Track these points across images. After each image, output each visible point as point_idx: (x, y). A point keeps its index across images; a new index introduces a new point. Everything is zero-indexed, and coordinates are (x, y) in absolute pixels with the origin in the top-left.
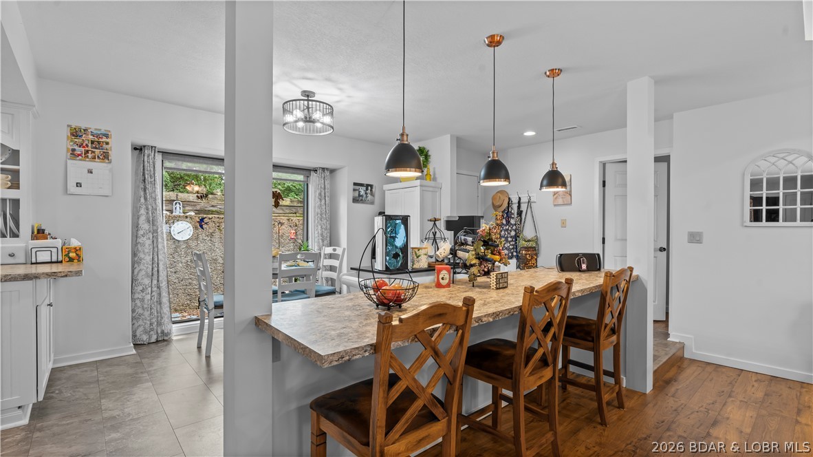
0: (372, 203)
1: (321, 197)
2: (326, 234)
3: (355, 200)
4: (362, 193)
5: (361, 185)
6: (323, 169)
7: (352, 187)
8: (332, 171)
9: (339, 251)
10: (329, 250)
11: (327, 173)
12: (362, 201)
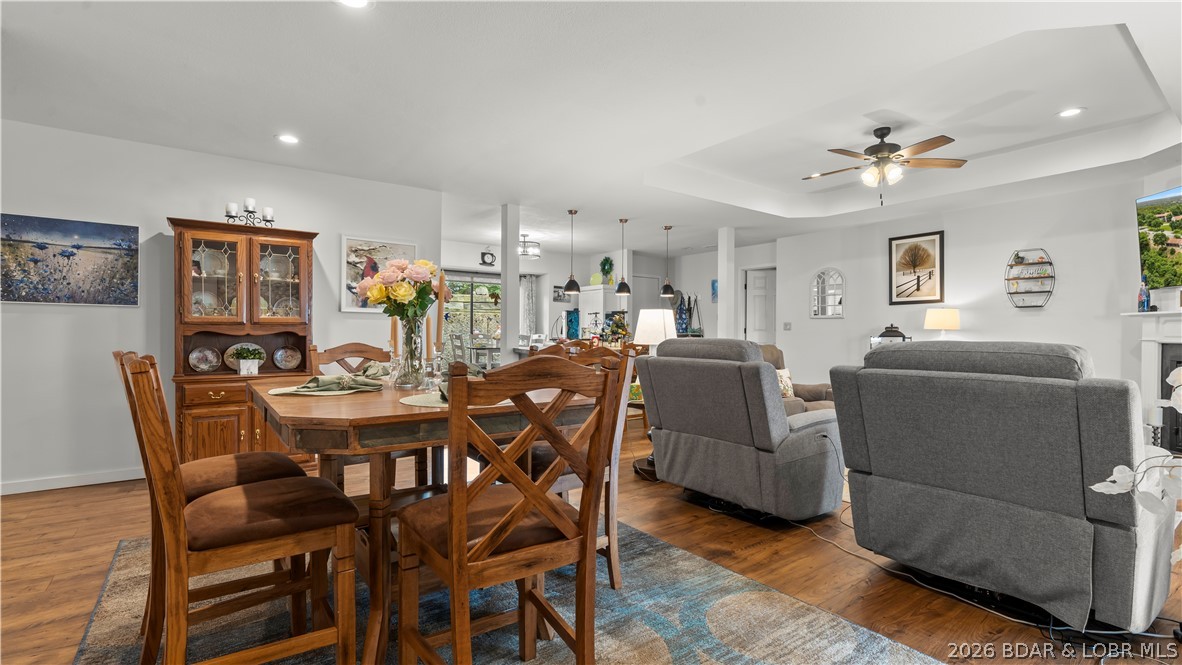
0: (569, 301)
1: (530, 297)
2: (533, 325)
3: (555, 299)
4: (561, 294)
5: (560, 288)
6: (531, 275)
7: (553, 289)
8: (537, 276)
9: (543, 337)
10: (535, 337)
11: (534, 278)
12: (561, 300)
